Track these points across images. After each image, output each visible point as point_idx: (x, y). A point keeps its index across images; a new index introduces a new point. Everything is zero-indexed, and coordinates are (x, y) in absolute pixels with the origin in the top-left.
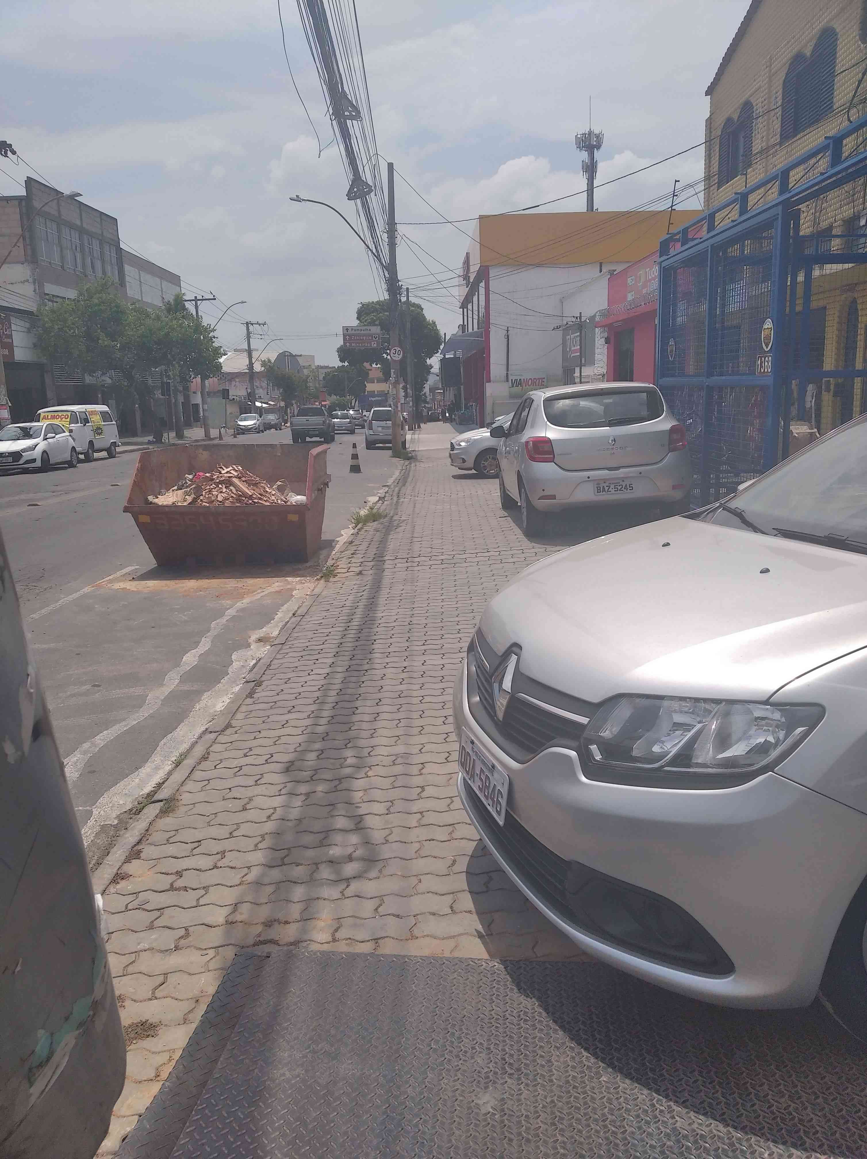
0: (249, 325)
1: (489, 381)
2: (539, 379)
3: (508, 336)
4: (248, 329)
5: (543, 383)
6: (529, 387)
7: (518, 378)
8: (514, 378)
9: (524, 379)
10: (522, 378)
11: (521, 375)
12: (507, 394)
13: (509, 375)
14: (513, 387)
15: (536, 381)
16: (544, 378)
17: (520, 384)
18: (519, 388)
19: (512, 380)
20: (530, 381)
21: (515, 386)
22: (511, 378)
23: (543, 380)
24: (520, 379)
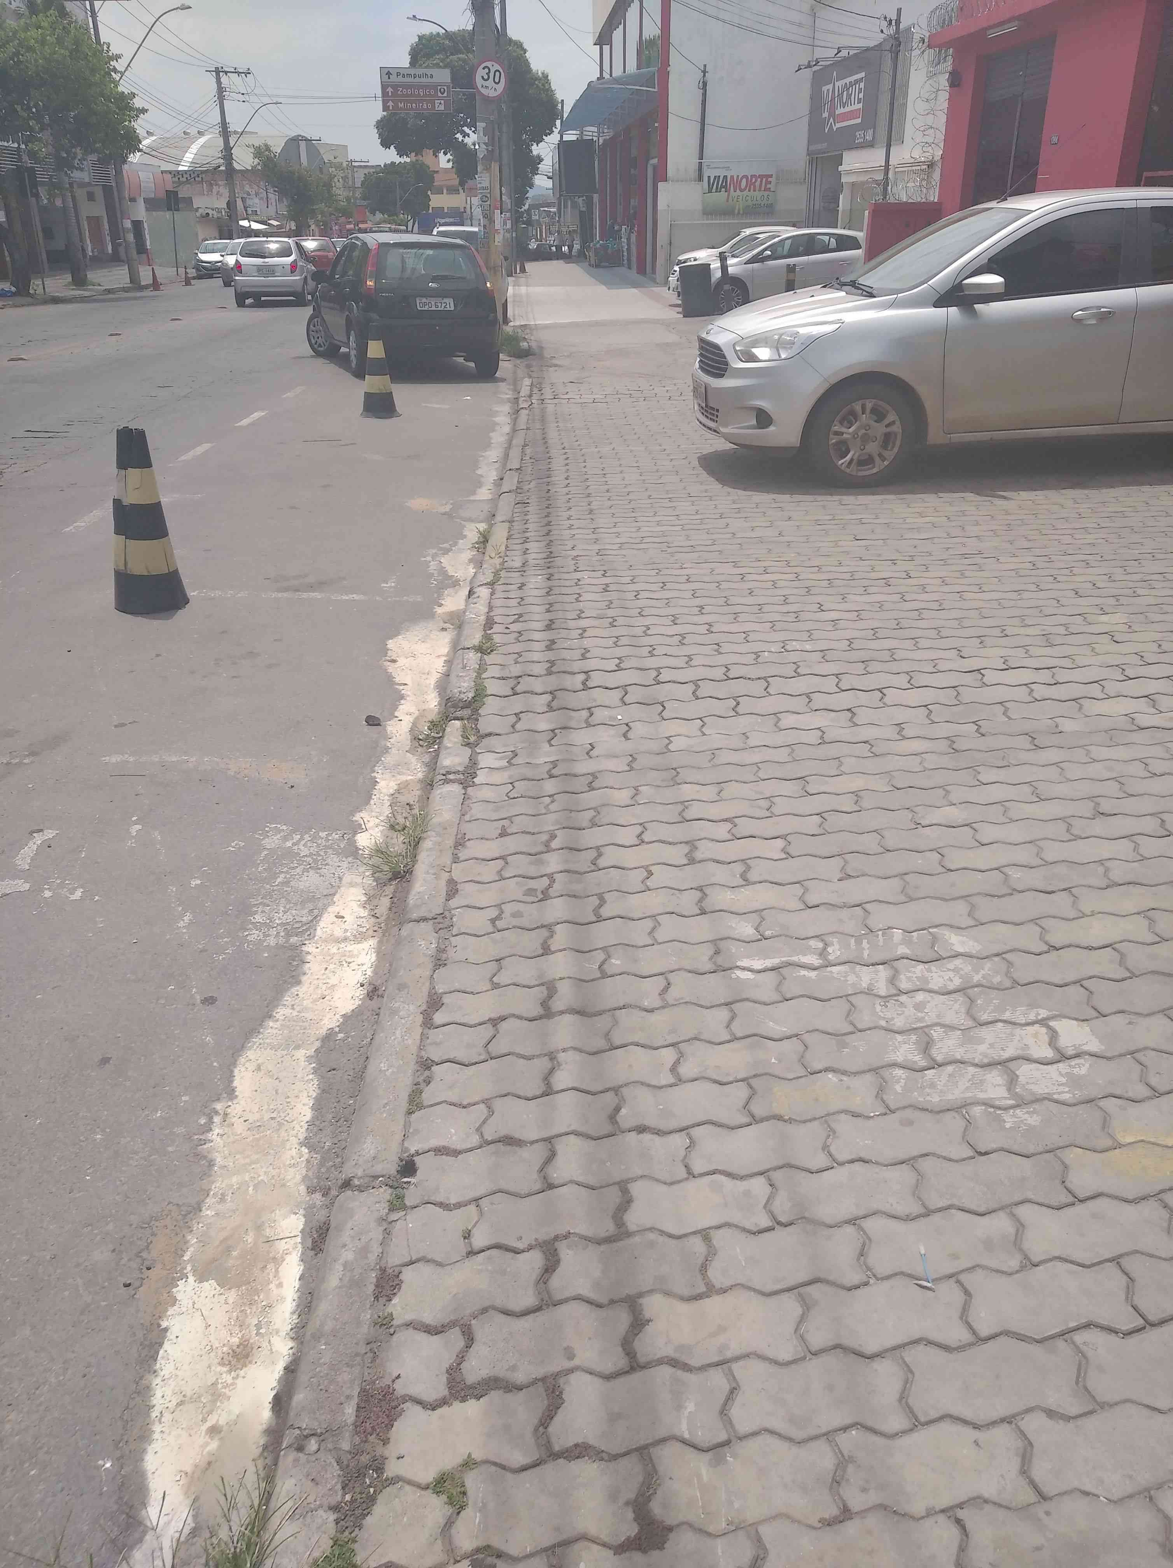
1: (665, 180)
2: (760, 176)
3: (705, 84)
5: (769, 186)
7: (722, 173)
8: (713, 173)
9: (732, 177)
11: (728, 168)
12: (699, 207)
13: (704, 168)
14: (710, 191)
15: (756, 181)
16: (771, 176)
17: (725, 187)
18: (723, 194)
19: (709, 177)
20: (744, 181)
21: (714, 190)
22: (706, 173)
23: (770, 179)
24: (725, 177)
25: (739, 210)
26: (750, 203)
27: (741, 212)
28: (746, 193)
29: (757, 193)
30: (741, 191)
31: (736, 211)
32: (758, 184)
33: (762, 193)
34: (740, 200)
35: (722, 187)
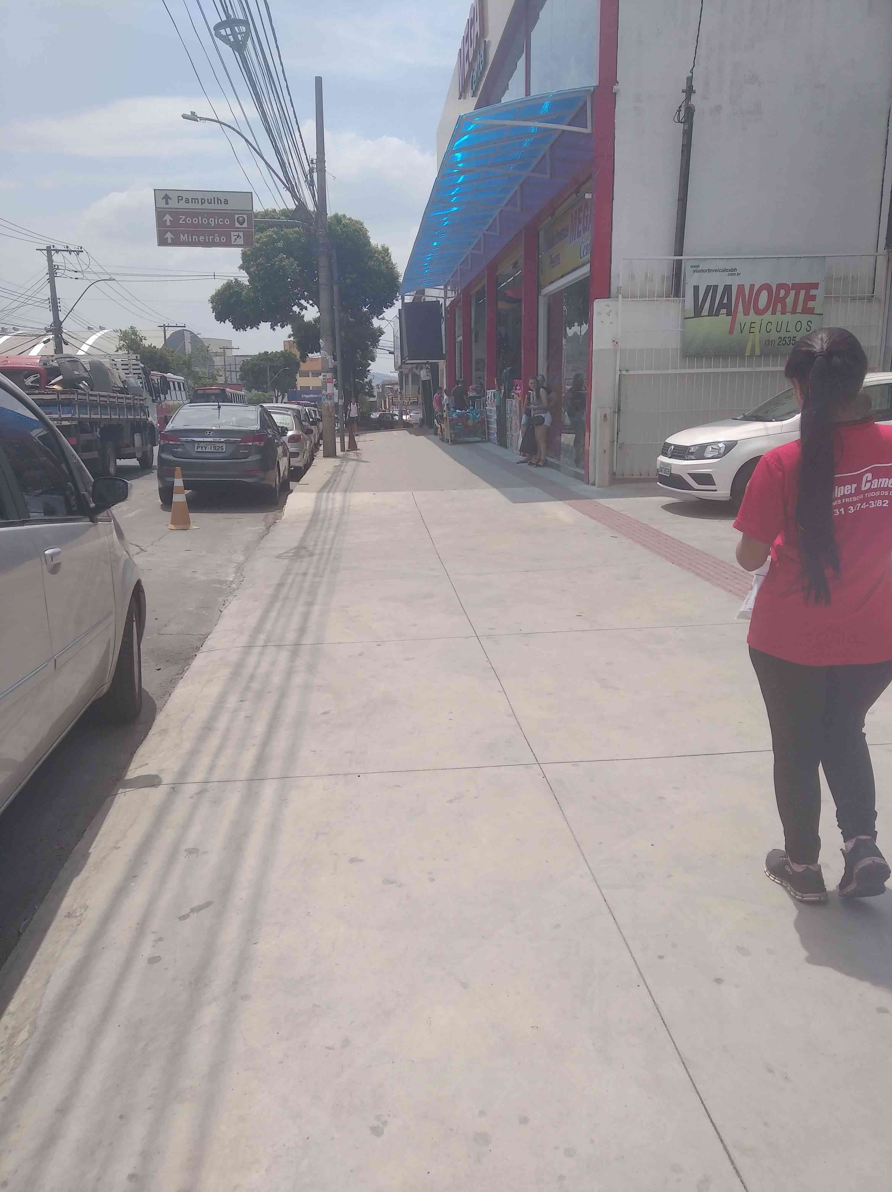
0: (53, 252)
1: (607, 294)
2: (797, 287)
3: (690, 112)
4: (50, 260)
5: (811, 304)
6: (757, 319)
7: (720, 280)
8: (704, 281)
9: (741, 288)
10: (734, 282)
11: (732, 272)
12: (674, 343)
13: (687, 268)
14: (698, 312)
15: (787, 294)
16: (815, 286)
17: (728, 306)
18: (724, 319)
19: (696, 289)
20: (764, 295)
21: (705, 311)
22: (691, 280)
23: (813, 292)
24: (728, 289)
25: (753, 347)
26: (774, 335)
27: (758, 352)
28: (768, 316)
29: (788, 317)
30: (759, 312)
31: (748, 353)
32: (790, 300)
33: (798, 317)
34: (756, 330)
35: (721, 305)
